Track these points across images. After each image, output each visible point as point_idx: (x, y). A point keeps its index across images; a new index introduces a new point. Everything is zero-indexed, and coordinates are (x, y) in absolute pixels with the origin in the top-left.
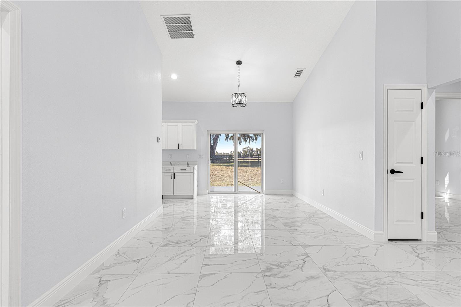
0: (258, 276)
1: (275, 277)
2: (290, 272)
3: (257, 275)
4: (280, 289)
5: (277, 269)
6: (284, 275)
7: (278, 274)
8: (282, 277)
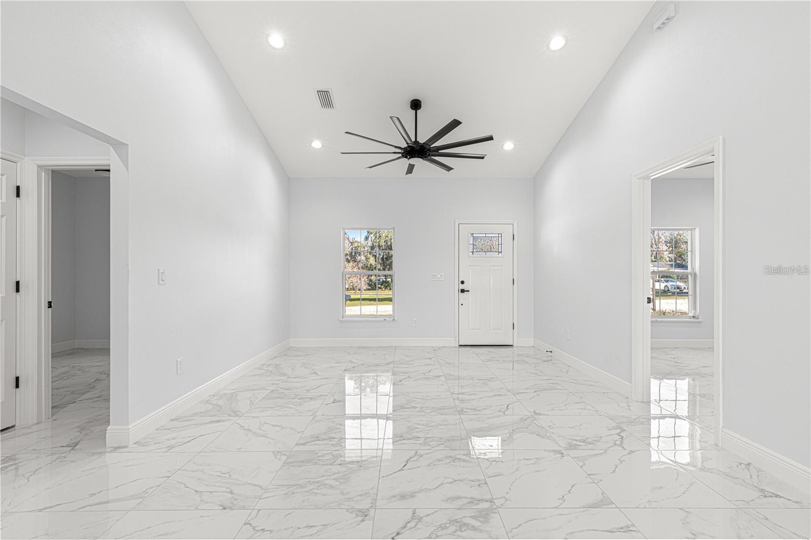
0: (503, 500)
1: (472, 498)
2: (441, 509)
3: (504, 503)
4: (465, 480)
5: (464, 517)
6: (453, 502)
7: (464, 505)
8: (459, 498)
